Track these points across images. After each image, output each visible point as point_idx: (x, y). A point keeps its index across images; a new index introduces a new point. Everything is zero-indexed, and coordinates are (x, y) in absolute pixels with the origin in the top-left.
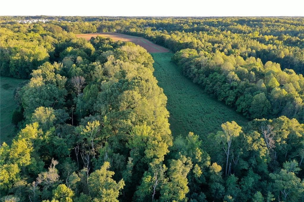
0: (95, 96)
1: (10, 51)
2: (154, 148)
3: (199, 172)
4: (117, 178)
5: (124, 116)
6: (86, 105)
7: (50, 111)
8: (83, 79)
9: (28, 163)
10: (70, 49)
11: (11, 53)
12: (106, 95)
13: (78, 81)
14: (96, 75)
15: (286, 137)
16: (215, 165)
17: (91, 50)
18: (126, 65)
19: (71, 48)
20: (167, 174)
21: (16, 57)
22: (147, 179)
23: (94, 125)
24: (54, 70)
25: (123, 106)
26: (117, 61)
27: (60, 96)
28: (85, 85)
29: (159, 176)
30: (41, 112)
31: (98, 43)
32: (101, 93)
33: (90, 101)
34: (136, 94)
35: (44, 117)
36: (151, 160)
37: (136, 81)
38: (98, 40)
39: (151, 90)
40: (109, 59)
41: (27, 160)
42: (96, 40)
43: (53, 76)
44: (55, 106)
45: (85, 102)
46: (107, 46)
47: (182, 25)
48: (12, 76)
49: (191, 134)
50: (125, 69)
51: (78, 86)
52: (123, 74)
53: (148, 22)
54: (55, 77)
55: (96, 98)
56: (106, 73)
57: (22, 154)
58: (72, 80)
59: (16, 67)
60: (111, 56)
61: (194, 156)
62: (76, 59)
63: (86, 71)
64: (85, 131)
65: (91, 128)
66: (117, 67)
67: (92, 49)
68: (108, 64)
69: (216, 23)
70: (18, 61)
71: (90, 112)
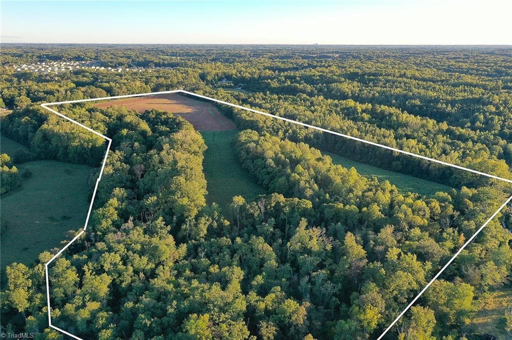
0: (153, 180)
1: (67, 136)
2: (189, 210)
3: (215, 224)
4: (166, 225)
5: (173, 193)
6: (147, 187)
7: (123, 191)
8: (143, 166)
9: (116, 219)
10: (125, 132)
11: (69, 139)
12: (161, 179)
13: (138, 169)
14: (153, 163)
15: (273, 205)
16: (226, 221)
17: (147, 132)
18: (178, 154)
19: (126, 130)
20: (196, 225)
21: (76, 143)
22: (184, 227)
23: (153, 199)
24: (119, 159)
25: (173, 186)
26: (172, 150)
27: (127, 181)
28: (145, 171)
29: (190, 225)
30: (117, 191)
31: (153, 118)
32: (157, 178)
33: (150, 184)
34: (182, 179)
35: (120, 195)
36: (187, 217)
37: (183, 169)
38: (153, 114)
39: (194, 176)
40: (164, 148)
41: (115, 217)
42: (151, 114)
43: (119, 165)
44: (126, 187)
45: (145, 185)
46: (163, 129)
47: (269, 81)
48: (70, 162)
49: (214, 203)
50: (178, 159)
51: (139, 173)
52: (175, 162)
53: (225, 73)
54: (121, 166)
55: (154, 182)
56: (161, 162)
57: (112, 214)
58: (134, 168)
59: (76, 152)
60: (166, 144)
61: (214, 216)
62: (133, 144)
63: (145, 159)
64: (148, 202)
65: (152, 201)
66: (171, 157)
67: (148, 130)
68: (163, 153)
69: (318, 77)
70: (77, 146)
71: (150, 191)
